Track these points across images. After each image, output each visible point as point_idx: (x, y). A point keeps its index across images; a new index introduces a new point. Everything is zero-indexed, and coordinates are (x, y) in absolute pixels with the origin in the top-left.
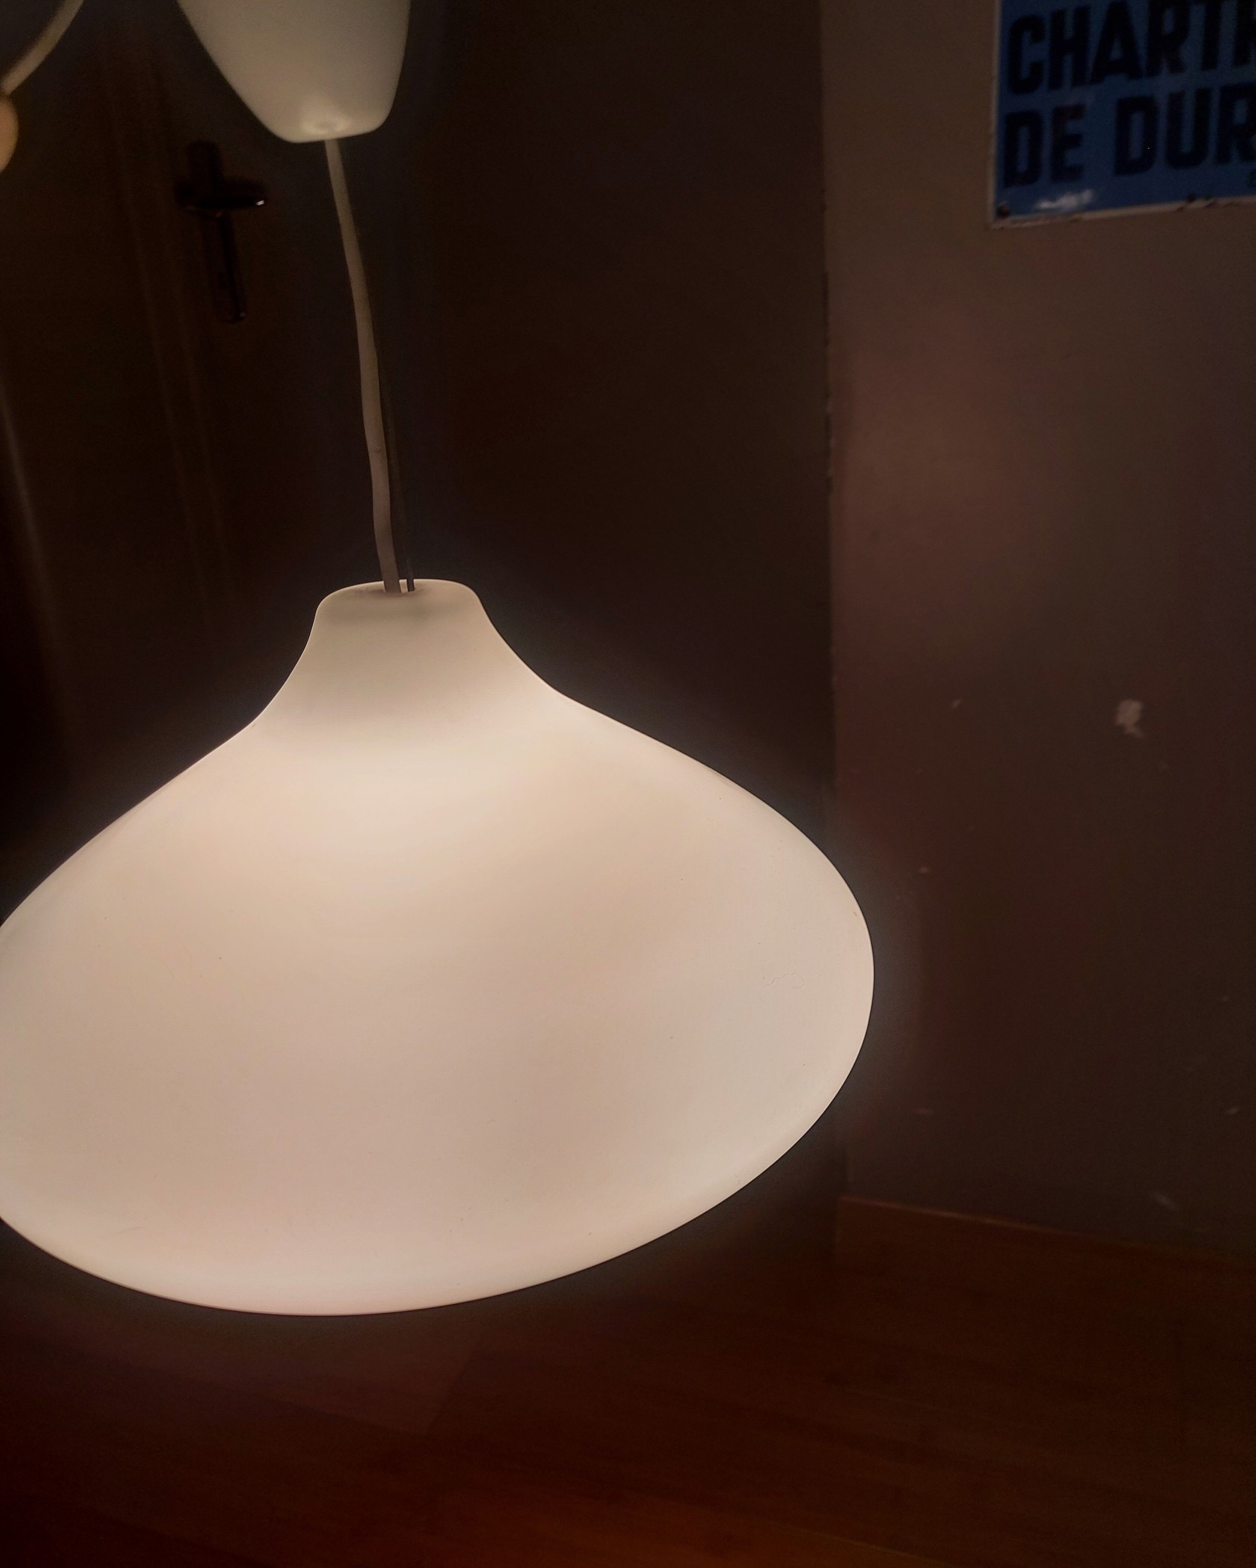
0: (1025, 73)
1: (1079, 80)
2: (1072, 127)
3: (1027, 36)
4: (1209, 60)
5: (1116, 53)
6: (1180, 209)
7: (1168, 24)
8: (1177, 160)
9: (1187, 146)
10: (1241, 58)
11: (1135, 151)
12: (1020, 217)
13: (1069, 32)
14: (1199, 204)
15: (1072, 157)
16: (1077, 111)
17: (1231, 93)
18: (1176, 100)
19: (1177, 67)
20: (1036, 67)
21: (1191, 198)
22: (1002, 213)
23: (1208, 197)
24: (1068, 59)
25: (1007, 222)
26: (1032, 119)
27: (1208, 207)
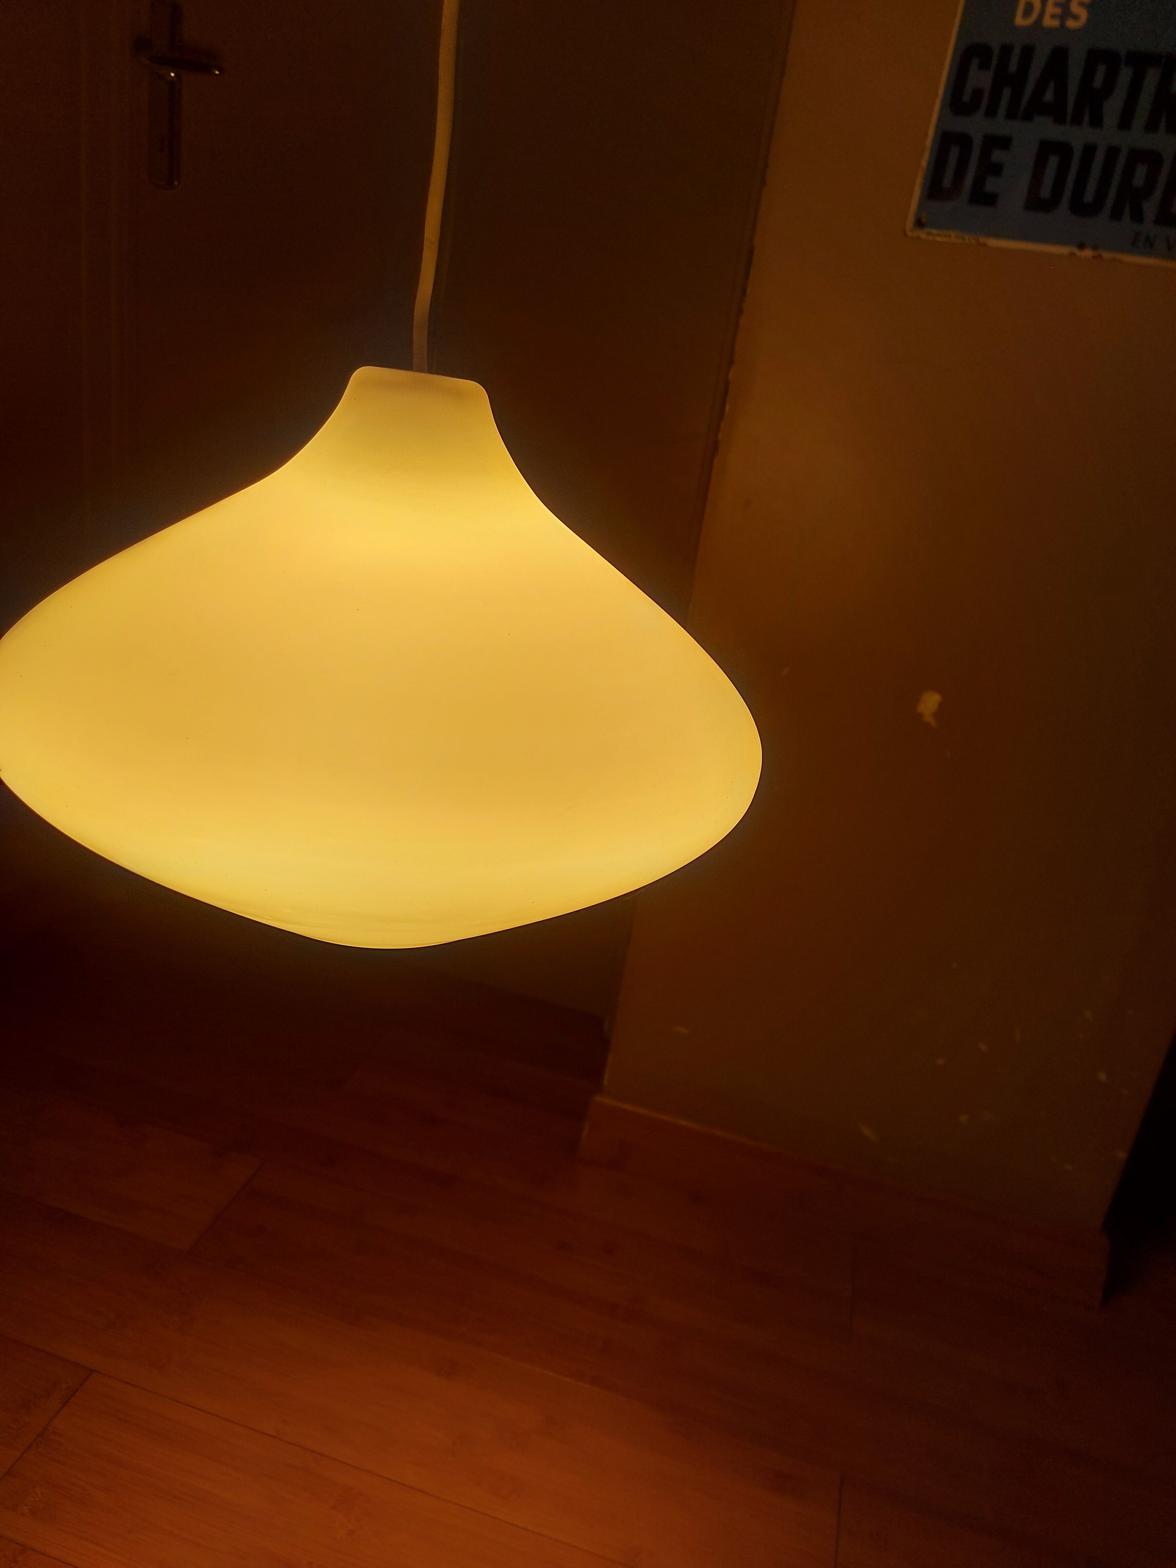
0: (966, 97)
1: (1011, 114)
2: (997, 156)
3: (975, 62)
4: (1125, 123)
5: (1049, 96)
6: (1072, 254)
7: (1098, 81)
8: (1079, 208)
9: (1089, 196)
10: (1151, 126)
11: (1046, 192)
12: (934, 231)
13: (1013, 66)
14: (1088, 253)
15: (991, 184)
16: (1005, 143)
17: (1137, 156)
18: (1090, 150)
19: (1097, 121)
20: (977, 93)
21: (1081, 246)
22: (919, 224)
23: (1095, 248)
24: (1007, 93)
25: (923, 234)
26: (964, 141)
27: (1094, 257)
